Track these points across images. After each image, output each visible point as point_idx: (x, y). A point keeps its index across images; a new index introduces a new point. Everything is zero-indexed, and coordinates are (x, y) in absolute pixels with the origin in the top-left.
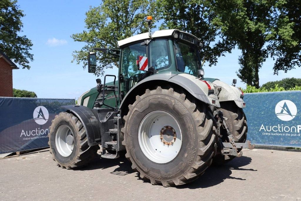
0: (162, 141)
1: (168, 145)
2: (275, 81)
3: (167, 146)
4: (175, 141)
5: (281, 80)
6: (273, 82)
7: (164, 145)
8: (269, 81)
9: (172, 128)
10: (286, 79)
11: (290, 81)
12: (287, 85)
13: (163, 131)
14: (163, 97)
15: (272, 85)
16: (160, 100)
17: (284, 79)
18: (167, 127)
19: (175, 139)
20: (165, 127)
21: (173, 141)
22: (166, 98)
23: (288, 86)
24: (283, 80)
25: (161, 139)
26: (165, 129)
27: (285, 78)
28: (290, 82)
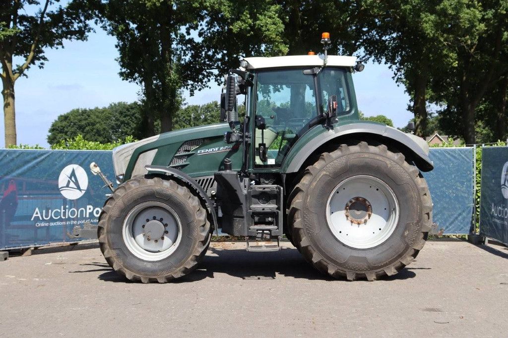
0: (347, 219)
1: (359, 224)
2: (93, 108)
3: (357, 225)
4: (369, 218)
5: (107, 106)
6: (87, 109)
7: (352, 225)
8: (75, 108)
9: (365, 200)
10: (119, 103)
11: (128, 110)
12: (122, 119)
13: (350, 204)
14: (372, 156)
15: (83, 117)
16: (367, 160)
17: (115, 105)
18: (357, 199)
19: (370, 216)
20: (353, 198)
21: (367, 217)
22: (378, 158)
23: (123, 122)
24: (111, 107)
25: (347, 216)
26: (353, 201)
27: (116, 102)
28: (129, 113)
